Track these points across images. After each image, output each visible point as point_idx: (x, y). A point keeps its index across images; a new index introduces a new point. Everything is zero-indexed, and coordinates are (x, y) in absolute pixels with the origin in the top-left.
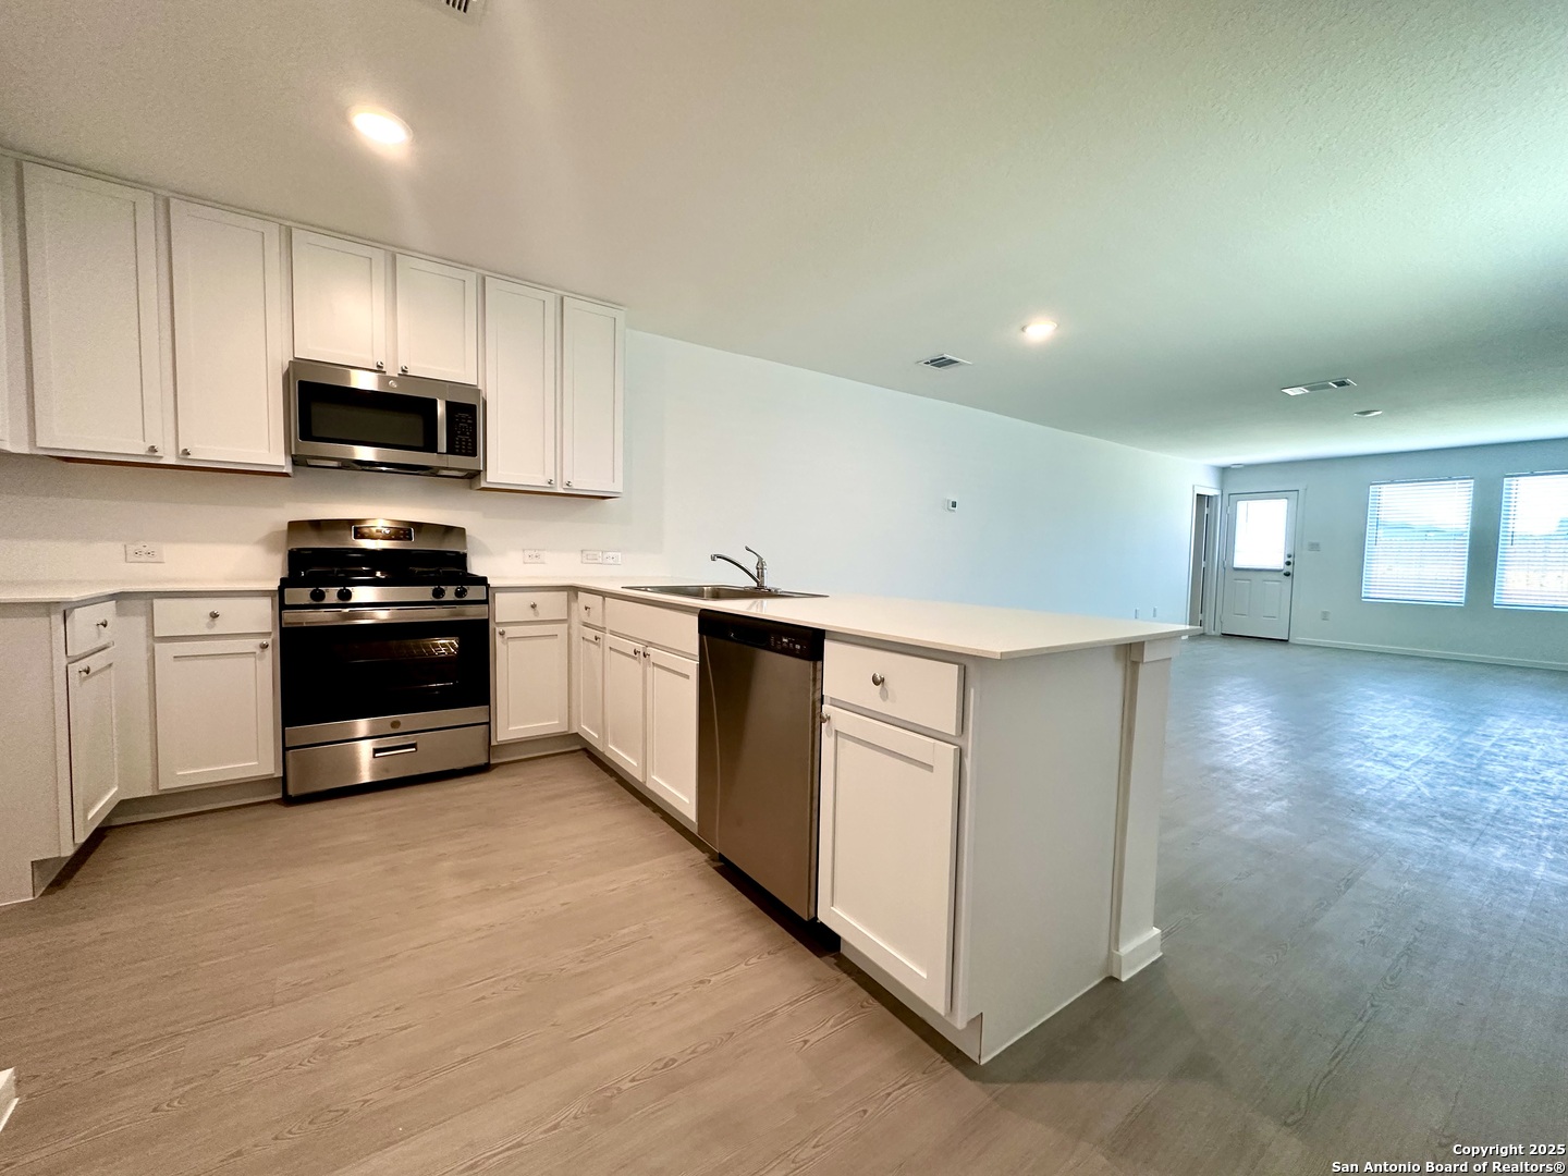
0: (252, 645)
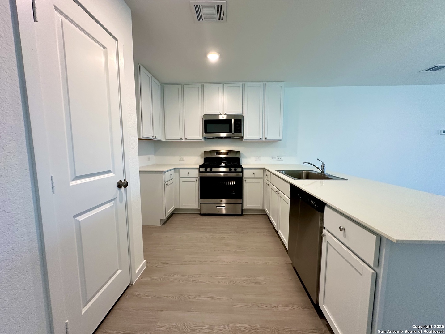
0: (194, 180)
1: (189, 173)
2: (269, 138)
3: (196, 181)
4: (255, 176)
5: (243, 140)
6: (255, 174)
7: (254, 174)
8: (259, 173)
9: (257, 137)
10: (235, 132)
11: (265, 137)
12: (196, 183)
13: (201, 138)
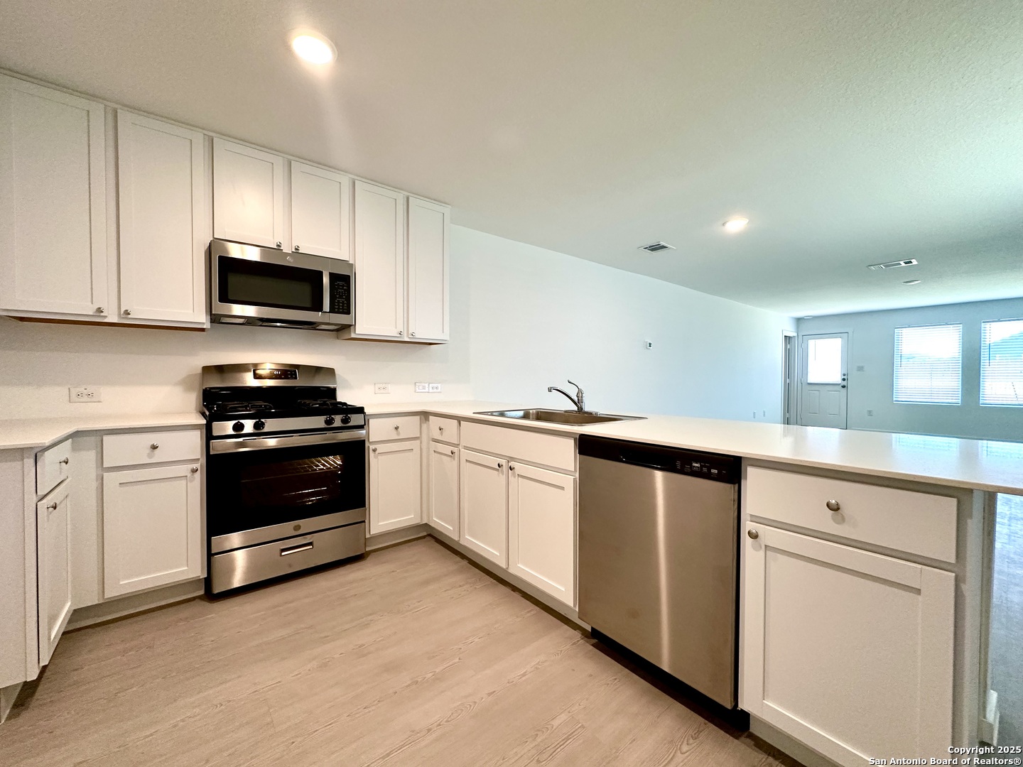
0: (185, 470)
1: (154, 447)
2: (421, 335)
3: (189, 475)
4: (398, 434)
5: (353, 336)
6: (399, 430)
7: (397, 428)
8: (410, 426)
9: (389, 331)
10: (332, 310)
11: (410, 332)
12: (191, 481)
13: (202, 318)
